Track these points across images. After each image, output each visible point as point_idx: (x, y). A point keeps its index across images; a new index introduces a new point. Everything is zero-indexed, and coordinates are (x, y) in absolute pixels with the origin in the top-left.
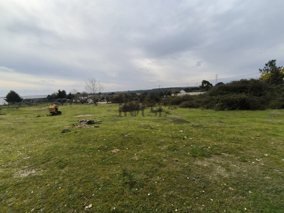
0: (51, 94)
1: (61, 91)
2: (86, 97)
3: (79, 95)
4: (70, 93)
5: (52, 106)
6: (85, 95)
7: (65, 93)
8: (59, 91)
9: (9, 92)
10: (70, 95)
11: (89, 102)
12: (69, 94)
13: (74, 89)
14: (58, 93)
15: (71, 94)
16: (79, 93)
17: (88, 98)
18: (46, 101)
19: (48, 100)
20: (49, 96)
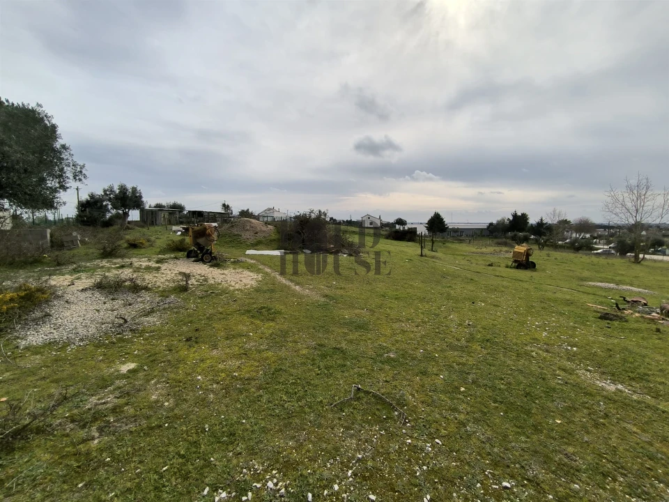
0: (495, 222)
1: (519, 214)
2: (587, 232)
3: (566, 225)
4: (541, 220)
5: (520, 247)
6: (584, 226)
7: (527, 219)
8: (515, 216)
9: (433, 215)
10: (540, 224)
11: (597, 249)
12: (538, 223)
13: (554, 211)
14: (511, 218)
15: (545, 222)
16: (566, 222)
17: (595, 238)
18: (484, 236)
19: (488, 233)
20: (491, 224)
